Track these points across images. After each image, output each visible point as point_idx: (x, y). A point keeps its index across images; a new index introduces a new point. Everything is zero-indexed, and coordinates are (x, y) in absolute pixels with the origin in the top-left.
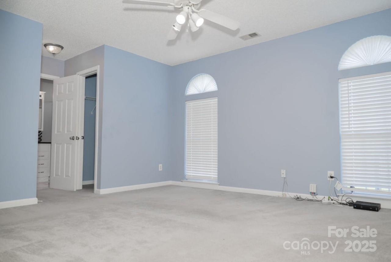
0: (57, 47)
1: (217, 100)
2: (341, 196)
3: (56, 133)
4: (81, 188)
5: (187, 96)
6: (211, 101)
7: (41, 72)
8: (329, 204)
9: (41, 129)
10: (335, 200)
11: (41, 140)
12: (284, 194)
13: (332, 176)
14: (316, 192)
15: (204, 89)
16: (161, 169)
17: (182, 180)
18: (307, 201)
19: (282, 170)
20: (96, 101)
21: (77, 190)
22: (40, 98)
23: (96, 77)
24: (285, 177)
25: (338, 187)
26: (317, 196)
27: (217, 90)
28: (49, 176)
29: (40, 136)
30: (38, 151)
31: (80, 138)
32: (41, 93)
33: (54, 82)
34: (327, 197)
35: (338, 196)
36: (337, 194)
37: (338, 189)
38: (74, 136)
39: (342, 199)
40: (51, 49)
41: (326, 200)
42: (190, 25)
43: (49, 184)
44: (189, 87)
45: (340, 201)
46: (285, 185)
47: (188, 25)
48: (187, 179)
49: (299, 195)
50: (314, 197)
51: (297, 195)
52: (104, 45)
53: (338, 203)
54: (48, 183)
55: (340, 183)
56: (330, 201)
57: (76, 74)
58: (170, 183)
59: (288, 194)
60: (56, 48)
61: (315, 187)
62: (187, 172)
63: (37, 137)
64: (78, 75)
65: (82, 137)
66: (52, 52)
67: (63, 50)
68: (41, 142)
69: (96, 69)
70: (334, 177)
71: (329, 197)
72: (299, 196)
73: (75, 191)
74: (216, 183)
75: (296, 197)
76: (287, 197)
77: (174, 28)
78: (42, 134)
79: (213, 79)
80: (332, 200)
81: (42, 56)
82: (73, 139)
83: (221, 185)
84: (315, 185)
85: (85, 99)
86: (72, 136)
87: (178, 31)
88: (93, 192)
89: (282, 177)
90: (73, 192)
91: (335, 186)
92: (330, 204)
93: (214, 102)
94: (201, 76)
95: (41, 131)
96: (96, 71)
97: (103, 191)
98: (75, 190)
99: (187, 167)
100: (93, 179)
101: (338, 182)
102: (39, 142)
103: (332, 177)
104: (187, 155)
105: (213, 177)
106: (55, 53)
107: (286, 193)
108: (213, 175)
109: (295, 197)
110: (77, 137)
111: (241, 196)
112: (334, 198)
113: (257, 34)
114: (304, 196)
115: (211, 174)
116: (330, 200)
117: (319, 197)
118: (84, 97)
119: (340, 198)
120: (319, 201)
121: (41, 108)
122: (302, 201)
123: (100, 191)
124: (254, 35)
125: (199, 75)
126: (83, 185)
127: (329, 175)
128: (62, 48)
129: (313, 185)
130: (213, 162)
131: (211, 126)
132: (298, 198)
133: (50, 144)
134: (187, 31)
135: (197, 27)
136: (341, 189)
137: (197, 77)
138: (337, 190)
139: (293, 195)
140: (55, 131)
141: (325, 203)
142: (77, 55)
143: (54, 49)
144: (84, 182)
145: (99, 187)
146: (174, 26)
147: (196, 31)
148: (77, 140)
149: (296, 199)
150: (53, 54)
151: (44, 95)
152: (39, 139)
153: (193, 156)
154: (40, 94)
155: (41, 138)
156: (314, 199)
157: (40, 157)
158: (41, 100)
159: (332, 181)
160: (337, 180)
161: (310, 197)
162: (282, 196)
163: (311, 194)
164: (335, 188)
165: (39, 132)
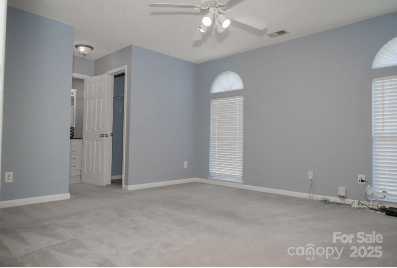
0: (88, 48)
1: (243, 98)
2: (372, 200)
3: (87, 130)
4: (110, 183)
5: (213, 94)
6: (237, 100)
7: (73, 72)
8: (359, 209)
9: (73, 125)
10: (365, 205)
11: (73, 135)
12: (311, 196)
13: (363, 179)
14: (345, 195)
15: (230, 87)
16: (186, 166)
17: (207, 178)
18: (335, 204)
19: (309, 172)
20: (124, 99)
21: (106, 185)
22: (72, 95)
23: (123, 76)
24: (312, 178)
25: (369, 191)
26: (346, 200)
27: (243, 88)
28: (80, 170)
29: (73, 131)
30: (71, 147)
31: (109, 135)
32: (73, 90)
33: (85, 80)
34: (357, 201)
35: (369, 201)
36: (368, 199)
37: (369, 193)
38: (104, 134)
39: (373, 204)
40: (82, 49)
41: (355, 205)
42: (216, 27)
43: (81, 177)
44: (214, 85)
45: (371, 207)
46: (312, 187)
47: (215, 27)
48: (212, 177)
49: (326, 197)
50: (343, 200)
51: (324, 198)
52: (132, 45)
53: (369, 208)
54: (79, 177)
55: (371, 187)
56: (361, 206)
57: (105, 73)
58: (195, 179)
59: (315, 196)
60: (86, 48)
61: (345, 190)
62: (212, 170)
63: (69, 133)
64: (107, 74)
65: (111, 134)
66: (83, 52)
67: (93, 50)
68: (73, 137)
69: (124, 68)
70: (365, 180)
71: (359, 202)
72: (326, 199)
73: (104, 187)
74: (241, 182)
75: (324, 200)
76: (314, 199)
77: (199, 30)
78: (74, 129)
79: (239, 77)
80: (362, 205)
81: (74, 56)
82: (103, 136)
83: (245, 184)
84: (344, 188)
85: (114, 97)
86: (102, 134)
87: (204, 32)
88: (121, 188)
89: (309, 178)
90: (102, 187)
91: (366, 191)
92: (361, 209)
93: (239, 101)
94: (227, 74)
95: (73, 127)
96: (124, 70)
97: (131, 188)
98: (104, 185)
99: (212, 164)
100: (121, 174)
101: (369, 186)
102: (71, 138)
103: (362, 181)
104: (213, 153)
105: (238, 176)
106: (86, 53)
107: (313, 195)
108: (238, 173)
109: (322, 200)
110: (106, 134)
111: (266, 197)
112: (364, 203)
113: (286, 31)
114: (332, 199)
115: (236, 173)
116: (361, 204)
117: (348, 201)
118: (113, 96)
119: (371, 203)
120: (348, 205)
121: (73, 104)
122: (330, 204)
123: (127, 187)
124: (282, 32)
125: (225, 73)
126: (112, 180)
127: (359, 179)
128: (92, 48)
129: (342, 188)
130: (238, 161)
131: (237, 125)
132: (325, 201)
133: (81, 140)
134: (213, 32)
135: (223, 28)
136: (372, 193)
137: (223, 74)
138: (368, 195)
139: (320, 197)
140: (86, 128)
141: (354, 207)
142: (106, 55)
143: (85, 50)
144: (113, 176)
145: (127, 184)
146: (200, 28)
147: (222, 32)
148: (106, 137)
149: (324, 203)
150: (83, 55)
151: (76, 92)
152: (71, 134)
153: (218, 152)
154: (72, 92)
155: (73, 133)
156: (343, 202)
157: (72, 152)
158: (73, 98)
159: (362, 185)
160: (369, 184)
161: (338, 200)
162: (309, 198)
163: (340, 198)
164: (365, 192)
165: (72, 128)
